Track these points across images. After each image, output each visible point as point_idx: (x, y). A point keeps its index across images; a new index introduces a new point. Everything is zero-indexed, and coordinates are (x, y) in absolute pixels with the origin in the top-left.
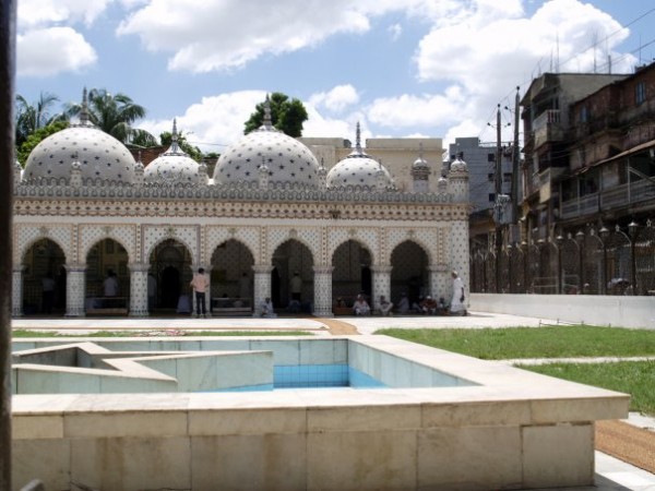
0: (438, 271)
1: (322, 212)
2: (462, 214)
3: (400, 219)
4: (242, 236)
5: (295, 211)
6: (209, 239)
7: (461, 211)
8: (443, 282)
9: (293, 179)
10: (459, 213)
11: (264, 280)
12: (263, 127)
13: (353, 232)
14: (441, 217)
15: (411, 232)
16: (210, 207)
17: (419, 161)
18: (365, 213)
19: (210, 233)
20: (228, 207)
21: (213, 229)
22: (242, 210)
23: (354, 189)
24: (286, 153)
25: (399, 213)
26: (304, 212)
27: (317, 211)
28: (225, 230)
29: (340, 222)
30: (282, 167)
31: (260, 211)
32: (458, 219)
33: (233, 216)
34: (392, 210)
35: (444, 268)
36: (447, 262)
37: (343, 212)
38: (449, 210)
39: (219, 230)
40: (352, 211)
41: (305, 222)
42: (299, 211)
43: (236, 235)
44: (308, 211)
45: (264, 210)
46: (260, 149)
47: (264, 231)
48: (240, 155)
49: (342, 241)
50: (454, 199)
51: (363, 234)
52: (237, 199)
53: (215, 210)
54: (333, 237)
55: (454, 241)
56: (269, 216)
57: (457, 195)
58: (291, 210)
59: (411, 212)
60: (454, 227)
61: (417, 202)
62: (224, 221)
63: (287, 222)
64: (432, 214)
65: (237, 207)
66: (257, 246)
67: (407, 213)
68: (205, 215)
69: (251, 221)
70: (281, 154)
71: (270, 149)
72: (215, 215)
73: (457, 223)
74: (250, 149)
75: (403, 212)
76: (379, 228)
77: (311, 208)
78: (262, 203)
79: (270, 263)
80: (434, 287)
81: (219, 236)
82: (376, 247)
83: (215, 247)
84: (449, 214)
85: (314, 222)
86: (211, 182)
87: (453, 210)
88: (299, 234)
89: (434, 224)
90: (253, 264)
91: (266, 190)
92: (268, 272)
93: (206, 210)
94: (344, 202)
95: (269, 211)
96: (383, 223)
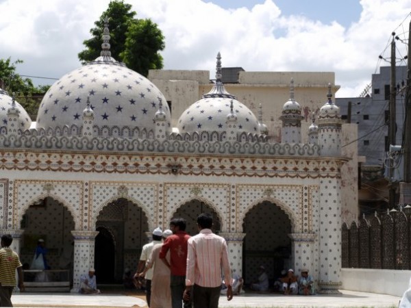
0: (302, 240)
1: (158, 165)
2: (332, 169)
3: (255, 175)
4: (60, 194)
5: (126, 164)
6: (20, 197)
7: (330, 165)
8: (308, 254)
9: (133, 124)
10: (328, 168)
11: (85, 249)
12: (101, 58)
13: (196, 190)
14: (307, 174)
15: (269, 191)
16: (21, 158)
17: (290, 103)
18: (212, 167)
19: (20, 190)
20: (43, 158)
21: (23, 186)
22: (60, 163)
23: (210, 137)
24: (125, 91)
25: (254, 168)
26: (137, 165)
27: (153, 165)
28: (39, 186)
29: (181, 178)
30: (119, 109)
31: (82, 163)
32: (328, 176)
33: (49, 169)
34: (245, 164)
35: (310, 236)
36: (314, 229)
37: (185, 166)
38: (316, 165)
39: (31, 186)
40: (196, 166)
41: (138, 177)
42: (131, 164)
43: (52, 193)
44: (142, 164)
45: (87, 163)
46: (94, 86)
47: (87, 187)
48: (68, 94)
49: (183, 201)
50: (322, 151)
51: (210, 193)
52: (54, 148)
53: (26, 161)
54: (172, 196)
55: (323, 203)
56: (93, 170)
57: (326, 146)
58: (120, 163)
59: (269, 167)
60: (322, 186)
61: (277, 155)
62: (38, 175)
63: (116, 177)
64: (296, 169)
65: (54, 159)
66: (78, 205)
67: (264, 168)
68: (15, 168)
69: (71, 176)
70: (118, 93)
71: (105, 86)
72: (27, 168)
73: (326, 180)
74: (81, 86)
75: (259, 167)
76: (229, 185)
77: (145, 161)
78: (85, 154)
79: (94, 228)
80: (296, 260)
81: (31, 193)
82: (225, 209)
83: (26, 206)
84: (316, 170)
85: (149, 178)
86: (33, 125)
87: (322, 165)
88: (130, 192)
89: (297, 181)
90: (73, 229)
91: (90, 138)
92: (90, 239)
93: (16, 161)
94: (186, 153)
95: (93, 164)
96: (234, 180)
